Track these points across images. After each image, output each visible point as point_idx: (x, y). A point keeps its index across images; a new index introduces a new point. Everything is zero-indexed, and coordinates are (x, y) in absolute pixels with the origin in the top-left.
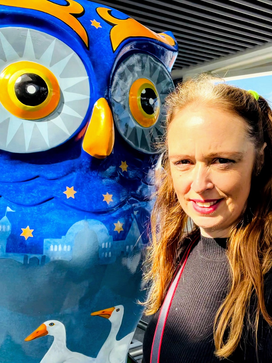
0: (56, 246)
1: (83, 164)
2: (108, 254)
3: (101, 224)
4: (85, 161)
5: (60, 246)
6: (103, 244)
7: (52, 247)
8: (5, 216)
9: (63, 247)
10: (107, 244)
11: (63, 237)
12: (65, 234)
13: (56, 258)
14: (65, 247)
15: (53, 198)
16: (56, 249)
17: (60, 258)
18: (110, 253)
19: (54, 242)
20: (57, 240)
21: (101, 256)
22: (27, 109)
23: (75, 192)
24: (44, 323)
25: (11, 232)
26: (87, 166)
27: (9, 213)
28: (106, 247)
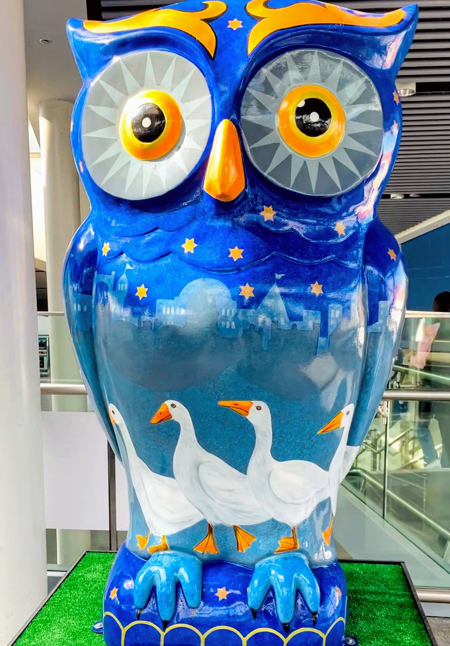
0: (168, 309)
1: (206, 209)
2: (230, 324)
3: (222, 285)
4: (209, 206)
5: (173, 309)
6: (224, 311)
7: (164, 309)
8: (124, 274)
9: (175, 310)
10: (228, 311)
11: (176, 298)
12: (178, 295)
13: (168, 323)
14: (178, 310)
15: (170, 253)
16: (168, 312)
17: (172, 323)
18: (233, 324)
19: (167, 304)
20: (170, 302)
21: (221, 325)
22: (144, 147)
23: (196, 245)
24: (165, 402)
25: (128, 291)
26: (211, 212)
27: (128, 270)
28: (228, 315)
